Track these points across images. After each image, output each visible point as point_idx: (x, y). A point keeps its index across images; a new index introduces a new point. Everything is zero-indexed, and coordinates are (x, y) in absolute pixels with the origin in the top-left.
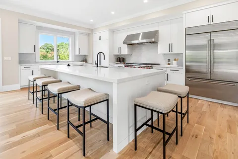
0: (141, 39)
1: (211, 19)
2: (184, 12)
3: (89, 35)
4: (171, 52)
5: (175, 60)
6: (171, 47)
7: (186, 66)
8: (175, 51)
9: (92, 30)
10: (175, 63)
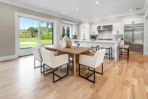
0: (102, 28)
1: (133, 22)
2: (123, 19)
3: (78, 25)
4: (118, 34)
5: (119, 37)
6: (118, 32)
7: (124, 40)
8: (120, 34)
9: (80, 23)
10: (119, 38)
